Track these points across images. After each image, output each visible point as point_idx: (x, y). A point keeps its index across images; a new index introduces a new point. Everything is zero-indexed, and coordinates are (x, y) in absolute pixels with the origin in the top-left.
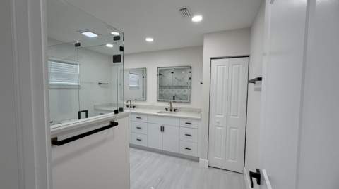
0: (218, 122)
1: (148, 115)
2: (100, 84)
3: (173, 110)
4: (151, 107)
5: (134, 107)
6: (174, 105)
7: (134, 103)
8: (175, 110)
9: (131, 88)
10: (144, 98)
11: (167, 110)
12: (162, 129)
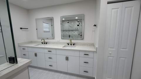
0: (110, 54)
1: (56, 49)
2: (21, 28)
3: (72, 44)
4: (58, 43)
5: (46, 43)
6: (73, 41)
7: (46, 41)
8: (74, 44)
9: (45, 32)
10: (53, 37)
11: (68, 44)
12: (67, 59)
